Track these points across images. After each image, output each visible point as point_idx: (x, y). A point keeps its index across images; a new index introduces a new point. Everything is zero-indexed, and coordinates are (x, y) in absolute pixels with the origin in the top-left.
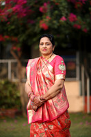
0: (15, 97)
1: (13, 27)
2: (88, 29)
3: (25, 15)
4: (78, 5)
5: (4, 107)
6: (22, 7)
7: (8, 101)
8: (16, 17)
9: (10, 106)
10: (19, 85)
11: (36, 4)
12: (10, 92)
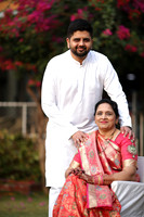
0: (31, 161)
1: (28, 48)
3: (47, 28)
4: (134, 14)
5: (13, 177)
6: (42, 14)
7: (21, 167)
8: (34, 31)
9: (22, 175)
10: (37, 142)
11: (67, 11)
12: (24, 153)
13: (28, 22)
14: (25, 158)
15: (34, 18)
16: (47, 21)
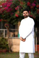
0: (6, 44)
1: (5, 16)
2: (35, 17)
3: (9, 11)
4: (32, 7)
5: (1, 48)
6: (8, 8)
7: (3, 46)
8: (6, 12)
9: (4, 48)
10: (7, 39)
11: (14, 6)
12: (4, 42)
13: (4, 10)
14: (4, 44)
15: (6, 9)
16: (9, 9)
